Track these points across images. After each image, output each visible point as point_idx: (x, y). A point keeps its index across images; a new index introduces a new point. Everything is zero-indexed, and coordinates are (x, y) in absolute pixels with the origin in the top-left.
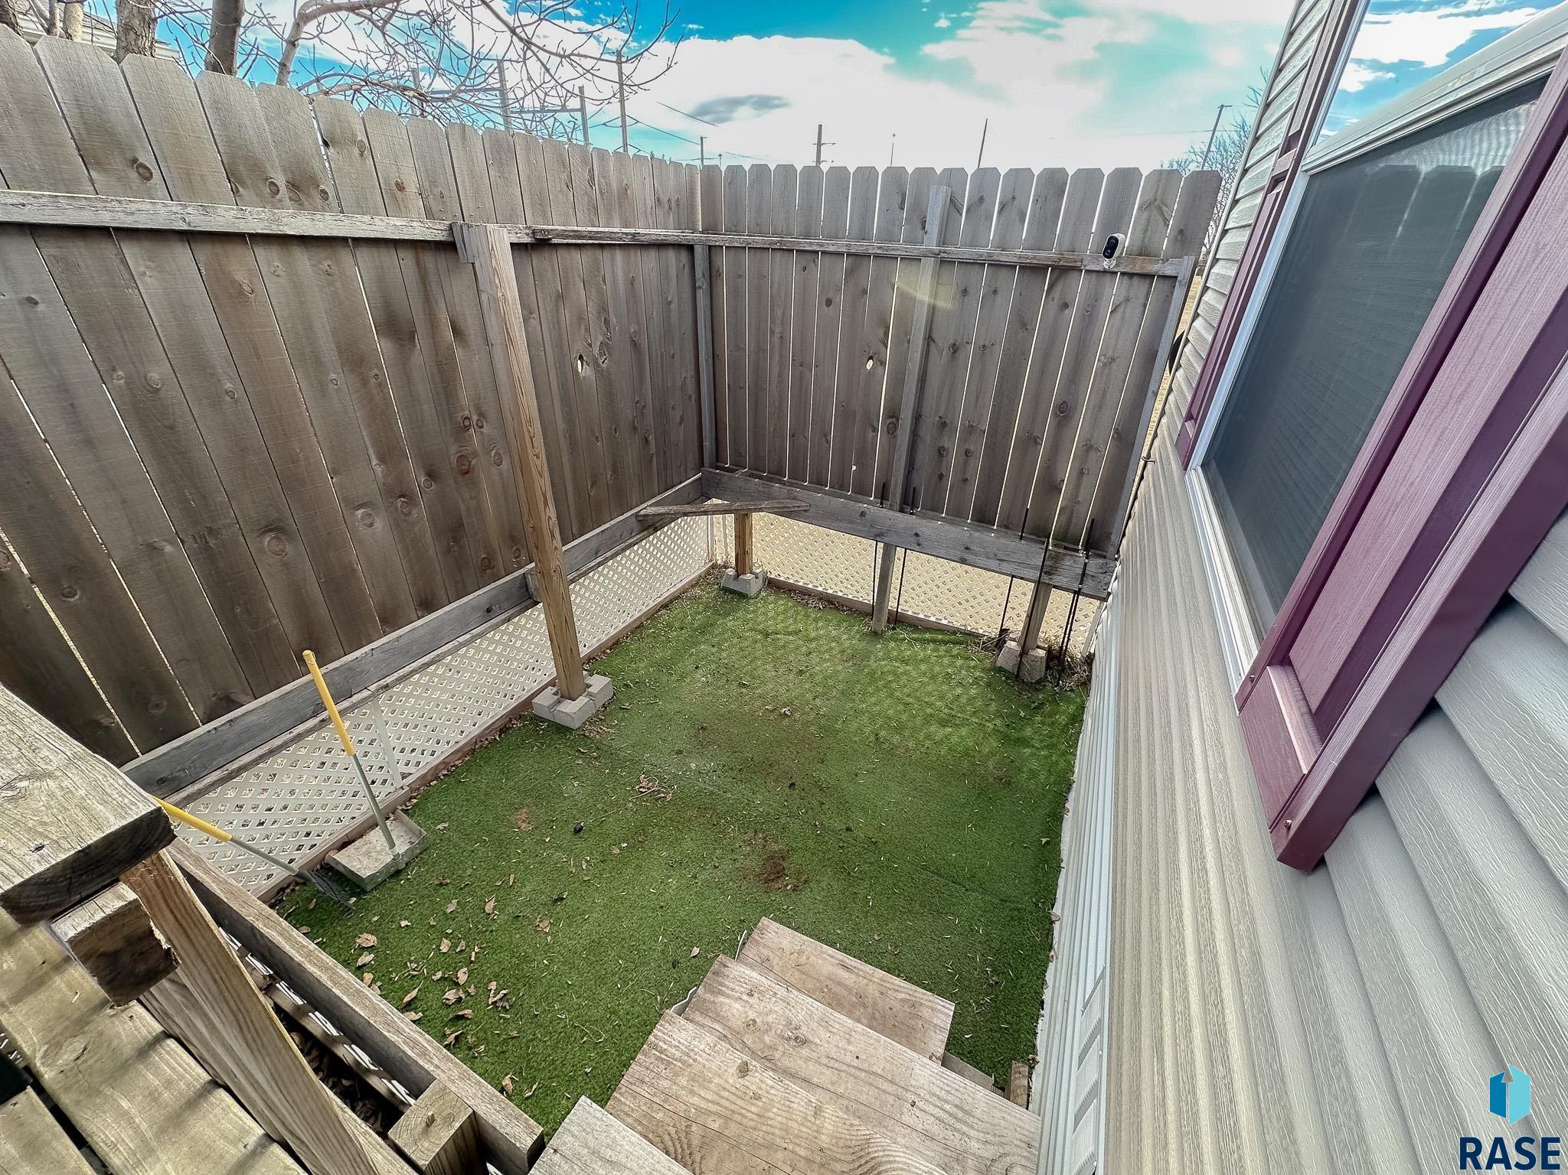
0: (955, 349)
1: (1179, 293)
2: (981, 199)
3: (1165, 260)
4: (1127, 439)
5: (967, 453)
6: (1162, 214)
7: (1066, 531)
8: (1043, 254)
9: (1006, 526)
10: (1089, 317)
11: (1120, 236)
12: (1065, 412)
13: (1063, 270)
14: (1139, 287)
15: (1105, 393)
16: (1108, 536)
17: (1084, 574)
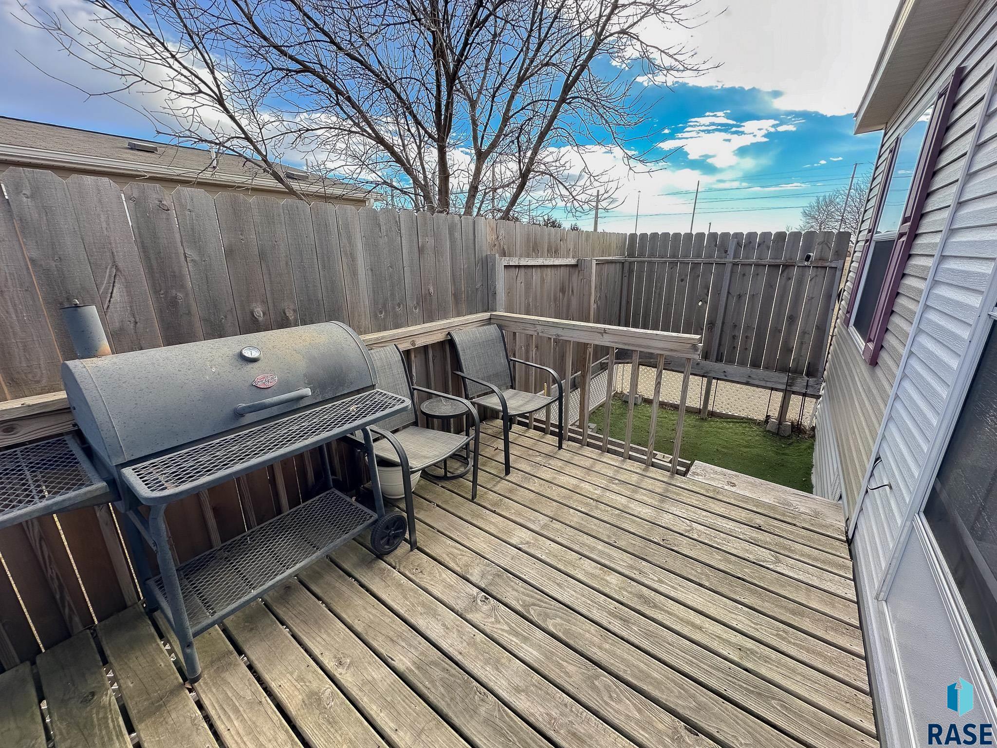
0: (740, 296)
1: (838, 273)
2: (750, 243)
3: (831, 262)
4: (822, 329)
5: (747, 337)
6: (828, 246)
7: (797, 367)
8: (778, 261)
9: (767, 368)
10: (800, 283)
11: (811, 254)
12: (792, 319)
13: (787, 266)
14: (821, 272)
15: (810, 311)
16: (817, 370)
17: (807, 385)
